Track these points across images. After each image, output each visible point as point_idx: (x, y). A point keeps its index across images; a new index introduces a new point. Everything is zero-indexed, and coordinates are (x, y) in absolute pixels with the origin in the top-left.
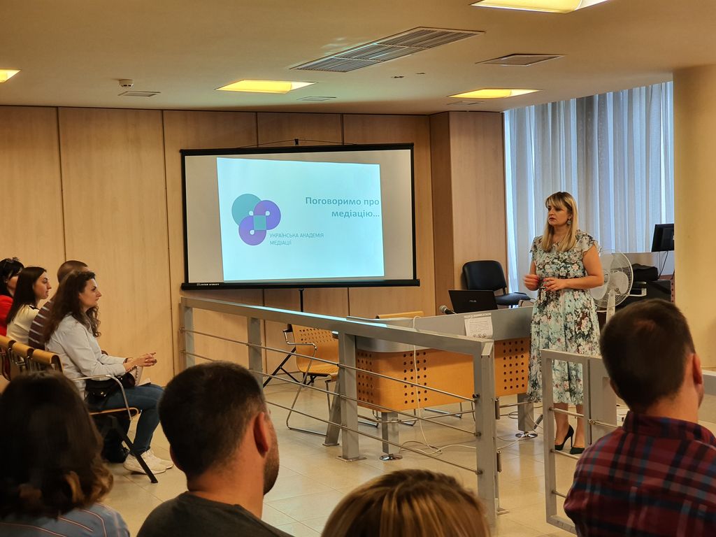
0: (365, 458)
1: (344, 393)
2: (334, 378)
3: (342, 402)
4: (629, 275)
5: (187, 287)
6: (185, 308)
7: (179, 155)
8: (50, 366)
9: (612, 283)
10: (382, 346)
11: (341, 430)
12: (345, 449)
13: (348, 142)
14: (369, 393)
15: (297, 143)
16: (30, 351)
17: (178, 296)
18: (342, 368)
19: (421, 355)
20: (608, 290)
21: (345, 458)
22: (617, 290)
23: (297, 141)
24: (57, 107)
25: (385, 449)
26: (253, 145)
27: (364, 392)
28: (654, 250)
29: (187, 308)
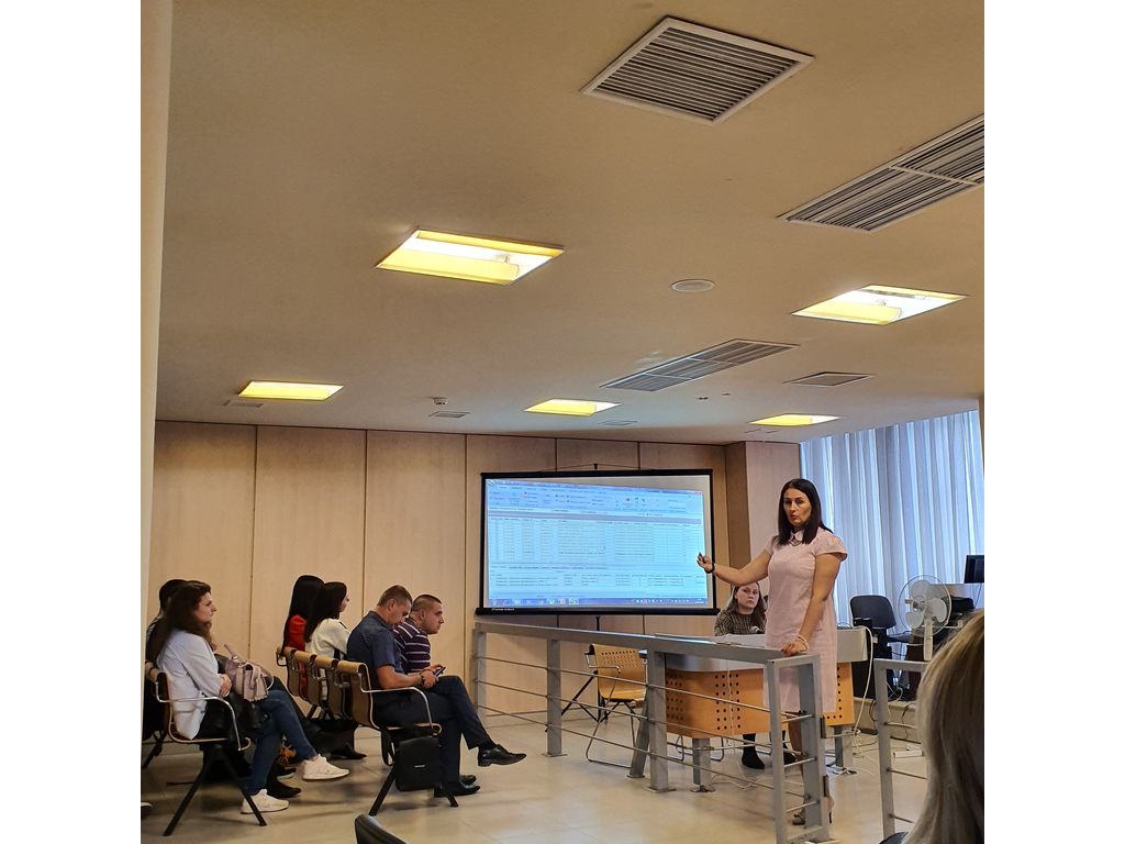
0: (674, 790)
1: (653, 716)
2: (639, 704)
3: (651, 727)
4: (947, 603)
5: (482, 611)
6: (479, 633)
7: (480, 478)
8: (356, 675)
9: (929, 611)
10: (693, 665)
11: (648, 757)
12: (653, 779)
13: (644, 467)
14: (680, 718)
15: (596, 468)
16: (335, 663)
17: (472, 621)
18: (649, 689)
19: (734, 678)
20: (925, 617)
21: (653, 788)
22: (934, 619)
23: (596, 465)
24: (366, 430)
25: (697, 780)
26: (552, 469)
27: (673, 717)
28: (966, 582)
29: (482, 633)
